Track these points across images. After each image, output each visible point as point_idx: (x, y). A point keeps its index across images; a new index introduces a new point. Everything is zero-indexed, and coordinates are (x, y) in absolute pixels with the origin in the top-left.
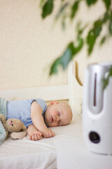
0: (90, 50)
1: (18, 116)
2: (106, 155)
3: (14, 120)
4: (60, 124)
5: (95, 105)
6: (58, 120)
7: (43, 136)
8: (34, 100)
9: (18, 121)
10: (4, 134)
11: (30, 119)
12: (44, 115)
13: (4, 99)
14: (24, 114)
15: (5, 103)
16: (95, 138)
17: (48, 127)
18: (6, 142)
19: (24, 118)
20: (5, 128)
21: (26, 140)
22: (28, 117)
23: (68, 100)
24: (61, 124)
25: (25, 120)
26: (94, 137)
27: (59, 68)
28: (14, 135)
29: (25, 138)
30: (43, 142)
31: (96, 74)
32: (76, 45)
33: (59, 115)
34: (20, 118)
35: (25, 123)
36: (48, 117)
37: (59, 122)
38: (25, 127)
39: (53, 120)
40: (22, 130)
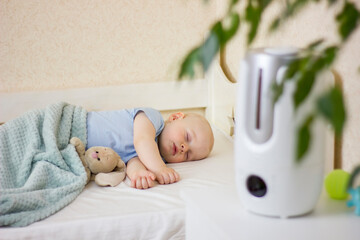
0: (252, 36)
1: (110, 142)
2: (278, 217)
3: (101, 149)
4: (189, 157)
5: (258, 126)
6: (185, 149)
7: (157, 181)
8: (140, 112)
9: (110, 152)
10: (84, 176)
11: (132, 147)
12: (159, 139)
13: (81, 108)
14: (120, 138)
15: (83, 115)
16: (258, 186)
17: (166, 163)
18: (87, 192)
19: (121, 145)
20: (84, 164)
21: (125, 188)
22: (127, 143)
23: (204, 109)
24: (191, 157)
25: (123, 149)
26: (256, 186)
27: (196, 67)
28: (101, 178)
29: (122, 184)
30: (158, 192)
31: (261, 71)
32: (227, 24)
33: (188, 139)
34: (113, 145)
35: (122, 154)
36: (167, 143)
37: (188, 153)
38: (122, 163)
39: (175, 149)
40: (116, 169)
